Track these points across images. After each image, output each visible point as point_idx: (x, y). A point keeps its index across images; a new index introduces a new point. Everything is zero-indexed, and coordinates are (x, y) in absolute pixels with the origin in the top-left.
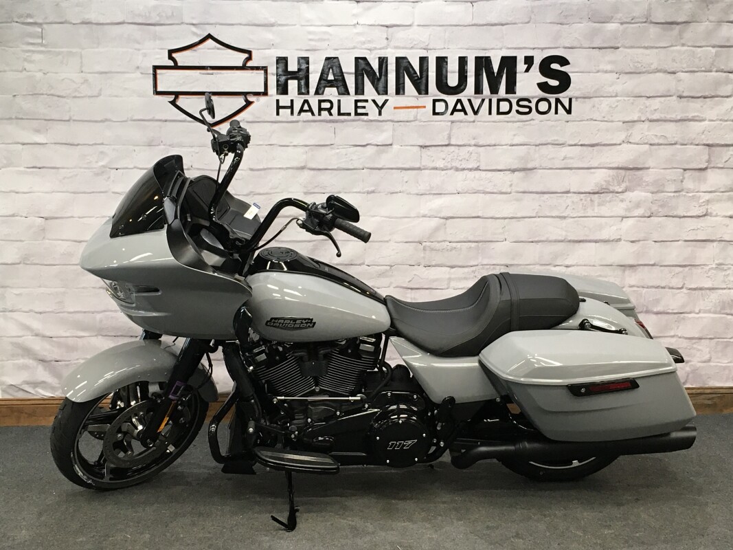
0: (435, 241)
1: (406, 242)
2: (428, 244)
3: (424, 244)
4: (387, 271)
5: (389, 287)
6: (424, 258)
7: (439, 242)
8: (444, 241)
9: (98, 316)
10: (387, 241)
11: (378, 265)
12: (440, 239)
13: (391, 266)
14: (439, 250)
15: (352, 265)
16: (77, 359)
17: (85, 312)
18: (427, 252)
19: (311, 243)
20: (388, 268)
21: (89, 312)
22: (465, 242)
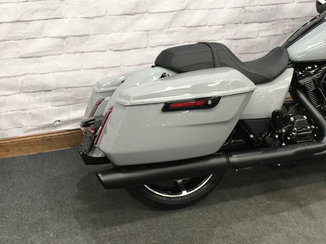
0: (252, 6)
1: (235, 8)
2: (248, 8)
3: (245, 8)
4: (221, 29)
5: (222, 39)
6: (245, 18)
7: (254, 6)
8: (258, 5)
9: (20, 79)
10: (222, 8)
11: (215, 25)
12: (255, 4)
13: (224, 25)
14: (254, 12)
15: (199, 26)
16: (6, 112)
17: (9, 77)
18: (247, 14)
19: (173, 13)
20: (222, 26)
21: (12, 77)
22: (270, 5)
